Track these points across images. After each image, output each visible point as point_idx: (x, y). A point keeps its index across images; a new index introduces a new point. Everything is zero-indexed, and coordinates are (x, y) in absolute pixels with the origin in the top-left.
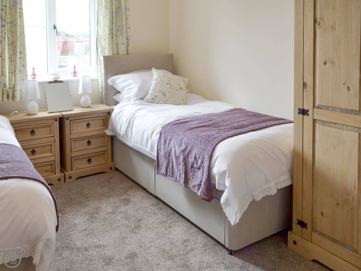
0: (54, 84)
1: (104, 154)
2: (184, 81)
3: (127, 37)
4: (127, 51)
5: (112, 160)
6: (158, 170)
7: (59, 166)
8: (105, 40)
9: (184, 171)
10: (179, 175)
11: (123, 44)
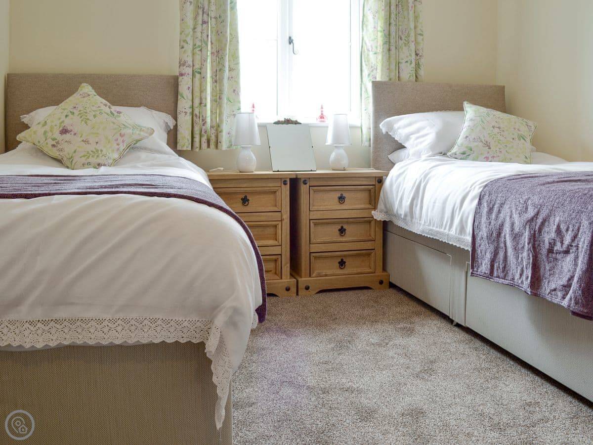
0: (284, 125)
1: (369, 255)
2: (527, 125)
3: (418, 52)
4: (416, 76)
5: (384, 269)
6: (473, 268)
7: (289, 265)
8: (375, 53)
9: (531, 261)
10: (519, 271)
11: (409, 62)
